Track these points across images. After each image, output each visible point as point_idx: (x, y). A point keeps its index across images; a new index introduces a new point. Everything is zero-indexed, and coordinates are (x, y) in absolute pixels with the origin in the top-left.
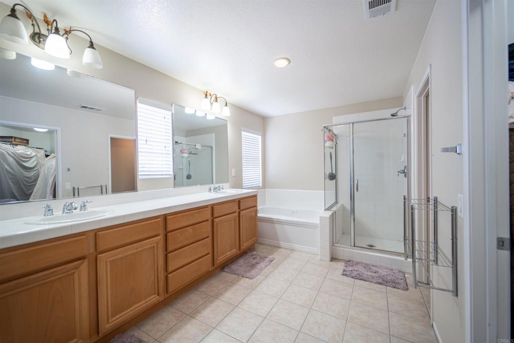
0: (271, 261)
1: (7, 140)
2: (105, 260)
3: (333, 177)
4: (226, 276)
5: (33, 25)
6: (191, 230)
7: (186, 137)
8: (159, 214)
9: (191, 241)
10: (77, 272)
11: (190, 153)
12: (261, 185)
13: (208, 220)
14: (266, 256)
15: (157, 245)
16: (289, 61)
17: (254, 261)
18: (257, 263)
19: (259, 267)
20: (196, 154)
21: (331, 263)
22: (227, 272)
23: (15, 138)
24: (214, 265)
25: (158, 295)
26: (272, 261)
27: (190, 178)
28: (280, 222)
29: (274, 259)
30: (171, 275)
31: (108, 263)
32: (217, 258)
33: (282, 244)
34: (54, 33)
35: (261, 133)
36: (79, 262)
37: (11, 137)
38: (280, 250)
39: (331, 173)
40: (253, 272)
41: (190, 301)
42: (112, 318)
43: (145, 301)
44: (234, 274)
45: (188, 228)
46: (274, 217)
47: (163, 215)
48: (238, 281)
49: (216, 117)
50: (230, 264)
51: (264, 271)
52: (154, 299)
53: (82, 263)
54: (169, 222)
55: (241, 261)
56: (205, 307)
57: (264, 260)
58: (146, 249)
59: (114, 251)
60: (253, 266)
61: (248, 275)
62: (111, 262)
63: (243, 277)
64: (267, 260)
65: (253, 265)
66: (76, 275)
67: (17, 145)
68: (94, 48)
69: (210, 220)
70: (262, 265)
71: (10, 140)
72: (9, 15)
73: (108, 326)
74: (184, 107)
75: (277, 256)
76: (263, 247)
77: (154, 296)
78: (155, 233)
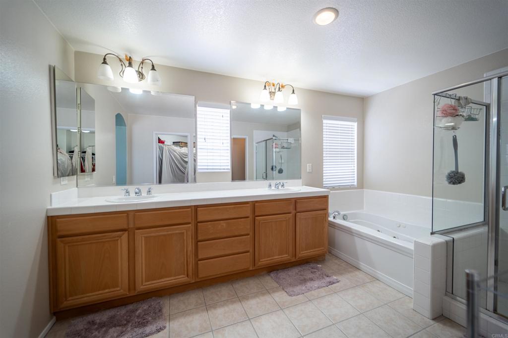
0: (331, 283)
1: (178, 144)
2: (140, 236)
3: (456, 178)
4: (269, 281)
5: (122, 65)
6: (224, 225)
7: (287, 131)
8: (190, 205)
9: (225, 235)
10: (120, 240)
11: (282, 148)
12: (356, 184)
13: (248, 217)
14: (330, 275)
15: (187, 232)
16: (336, 11)
17: (311, 276)
18: (312, 280)
19: (309, 284)
20: (289, 148)
21: (432, 322)
22: (272, 277)
23: (182, 142)
24: (255, 265)
25: (188, 276)
26: (334, 283)
27: (282, 173)
28: (361, 236)
29: (338, 282)
30: (201, 262)
31: (143, 238)
32: (259, 260)
33: (363, 265)
34: (128, 67)
35: (356, 119)
36: (122, 233)
37: (180, 142)
38: (357, 273)
39: (453, 172)
40: (297, 289)
41: (218, 293)
42: (146, 282)
43: (174, 278)
44: (277, 283)
45: (222, 222)
46: (352, 228)
47: (194, 206)
48: (274, 292)
49: (287, 108)
50: (281, 269)
51: (313, 292)
52: (182, 279)
53: (123, 234)
54: (199, 213)
55: (295, 271)
56: (223, 306)
57: (323, 278)
58: (176, 234)
59: (147, 230)
60: (304, 281)
61: (290, 289)
62: (146, 237)
63: (283, 289)
64: (328, 279)
65: (305, 279)
66: (119, 241)
67: (183, 147)
68: (155, 70)
69: (251, 217)
70: (316, 284)
71: (179, 144)
72: (103, 63)
73: (142, 287)
74: (250, 104)
75: (344, 280)
76: (336, 261)
77: (183, 276)
78: (185, 221)
